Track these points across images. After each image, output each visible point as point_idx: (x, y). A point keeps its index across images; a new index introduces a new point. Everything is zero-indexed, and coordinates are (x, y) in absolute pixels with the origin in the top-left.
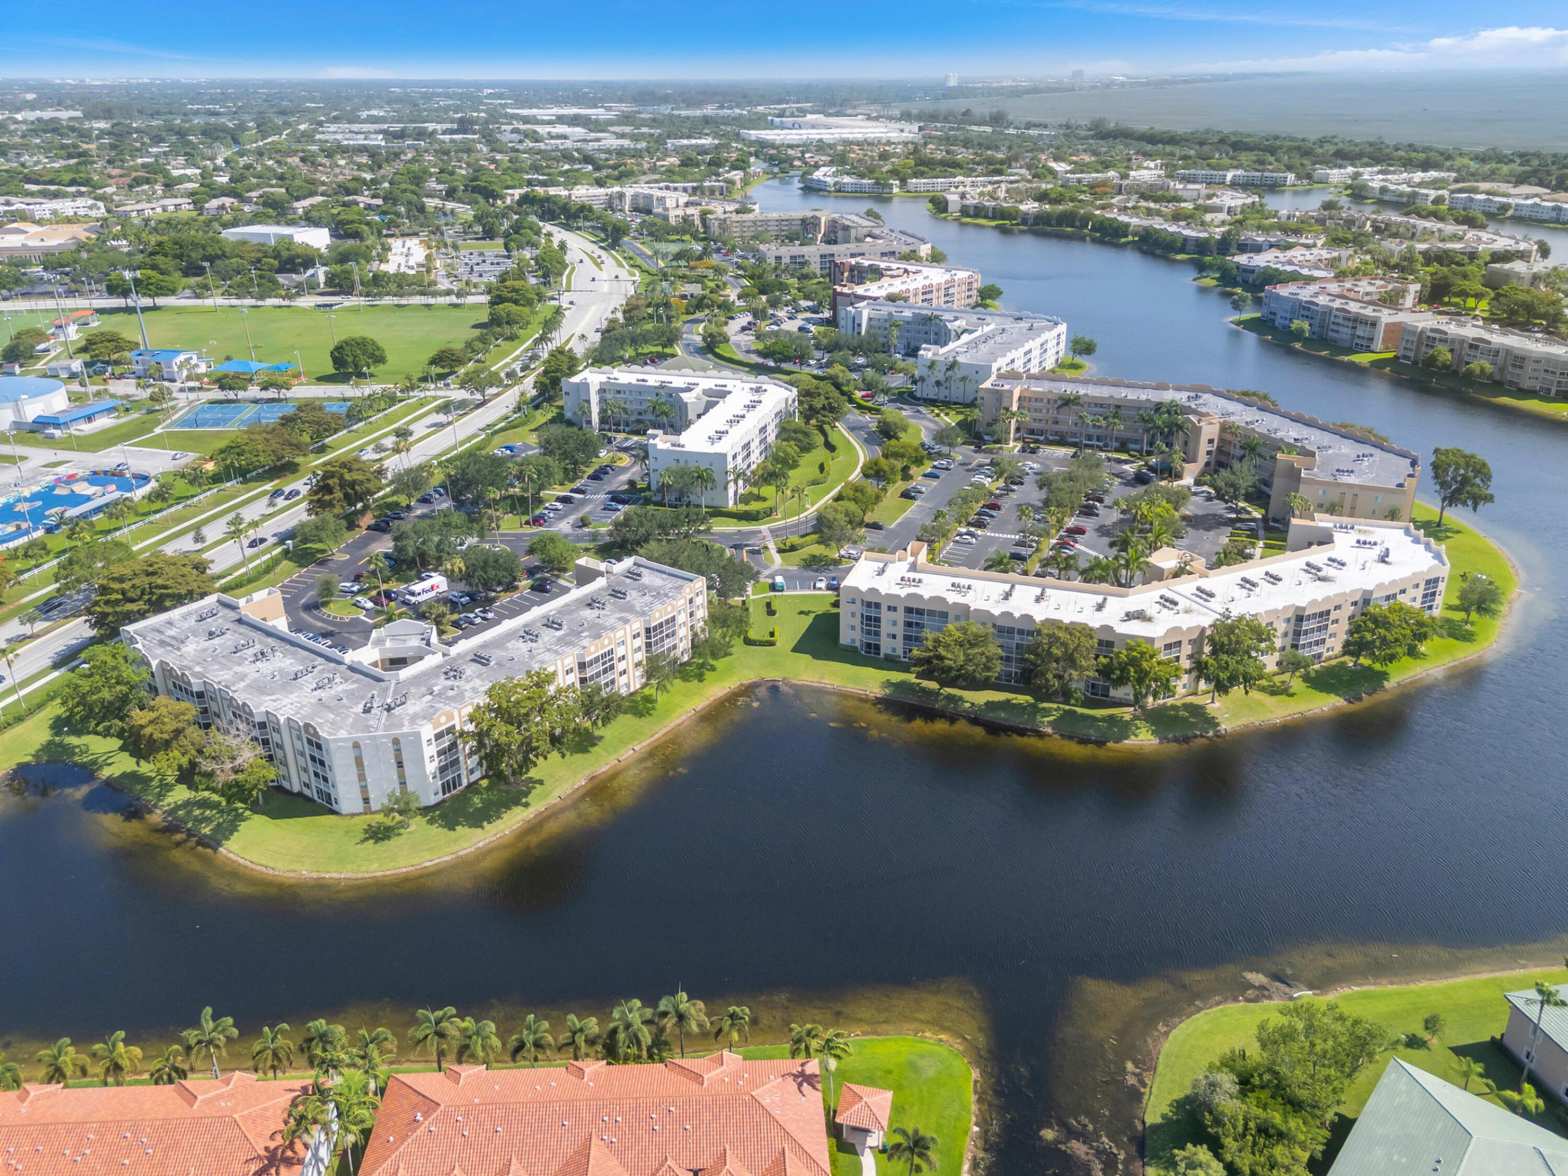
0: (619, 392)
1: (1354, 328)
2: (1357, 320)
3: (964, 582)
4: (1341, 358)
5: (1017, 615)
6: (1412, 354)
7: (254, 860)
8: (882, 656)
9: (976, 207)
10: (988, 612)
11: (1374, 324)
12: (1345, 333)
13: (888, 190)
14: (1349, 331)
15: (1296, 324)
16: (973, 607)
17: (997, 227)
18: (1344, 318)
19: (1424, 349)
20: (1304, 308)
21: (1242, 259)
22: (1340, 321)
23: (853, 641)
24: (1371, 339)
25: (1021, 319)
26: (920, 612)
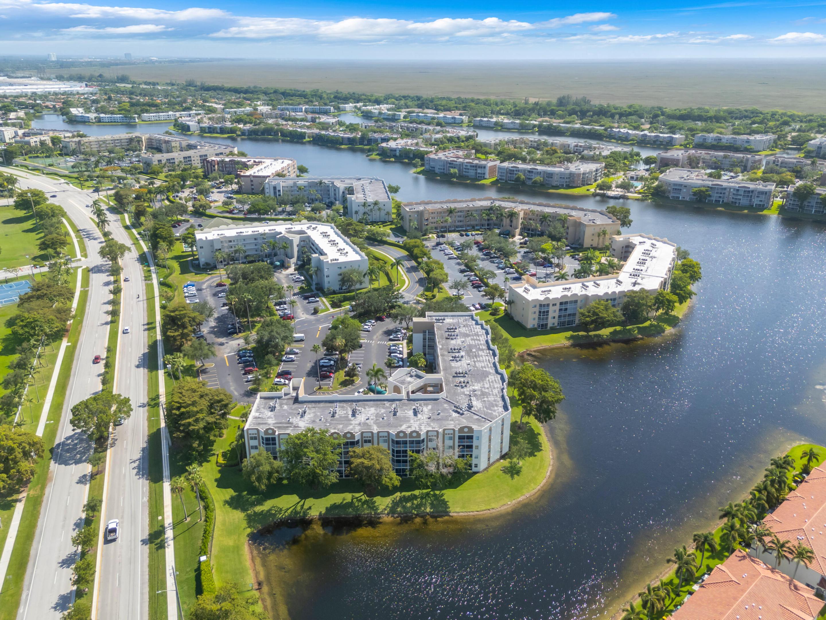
0: (231, 241)
1: (476, 170)
2: (476, 167)
3: (568, 286)
4: (477, 183)
5: (610, 293)
6: (504, 178)
7: (478, 510)
8: (548, 328)
9: (209, 128)
10: (597, 295)
11: (485, 167)
12: (472, 173)
13: (133, 121)
14: (474, 171)
15: (452, 171)
16: (590, 295)
17: (229, 138)
18: (471, 166)
19: (509, 175)
20: (450, 164)
21: (384, 145)
22: (469, 167)
23: (534, 325)
24: (484, 174)
25: (360, 179)
26: (566, 303)
